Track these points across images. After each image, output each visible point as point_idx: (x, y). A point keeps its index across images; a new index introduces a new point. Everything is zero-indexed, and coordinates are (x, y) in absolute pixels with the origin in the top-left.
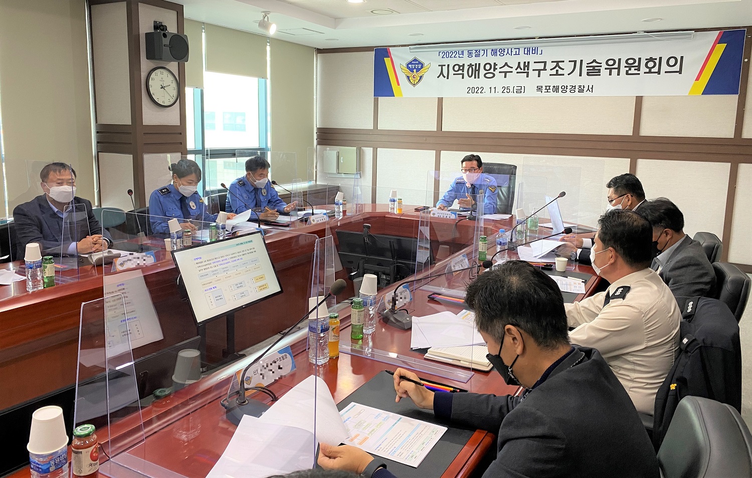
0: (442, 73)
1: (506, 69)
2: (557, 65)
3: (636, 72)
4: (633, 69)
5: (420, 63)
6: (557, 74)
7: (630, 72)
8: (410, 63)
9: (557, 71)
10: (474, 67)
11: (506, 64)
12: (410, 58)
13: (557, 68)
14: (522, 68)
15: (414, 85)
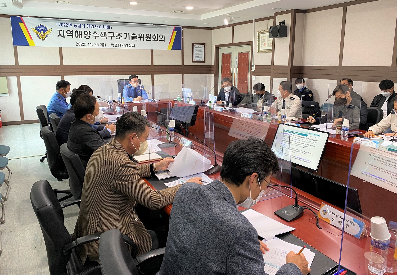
0: (60, 34)
1: (95, 34)
2: (119, 35)
3: (150, 40)
4: (148, 38)
5: (45, 28)
6: (119, 39)
7: (147, 40)
8: (39, 27)
9: (119, 37)
10: (78, 33)
11: (95, 32)
12: (38, 24)
13: (119, 36)
14: (103, 34)
15: (43, 39)
